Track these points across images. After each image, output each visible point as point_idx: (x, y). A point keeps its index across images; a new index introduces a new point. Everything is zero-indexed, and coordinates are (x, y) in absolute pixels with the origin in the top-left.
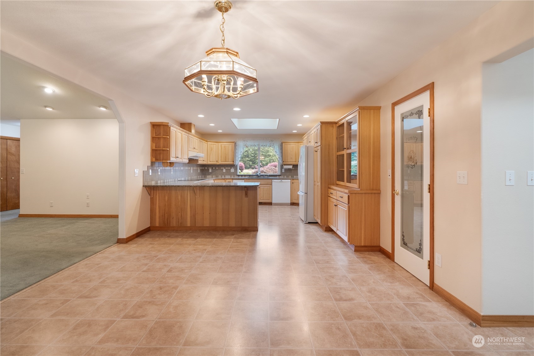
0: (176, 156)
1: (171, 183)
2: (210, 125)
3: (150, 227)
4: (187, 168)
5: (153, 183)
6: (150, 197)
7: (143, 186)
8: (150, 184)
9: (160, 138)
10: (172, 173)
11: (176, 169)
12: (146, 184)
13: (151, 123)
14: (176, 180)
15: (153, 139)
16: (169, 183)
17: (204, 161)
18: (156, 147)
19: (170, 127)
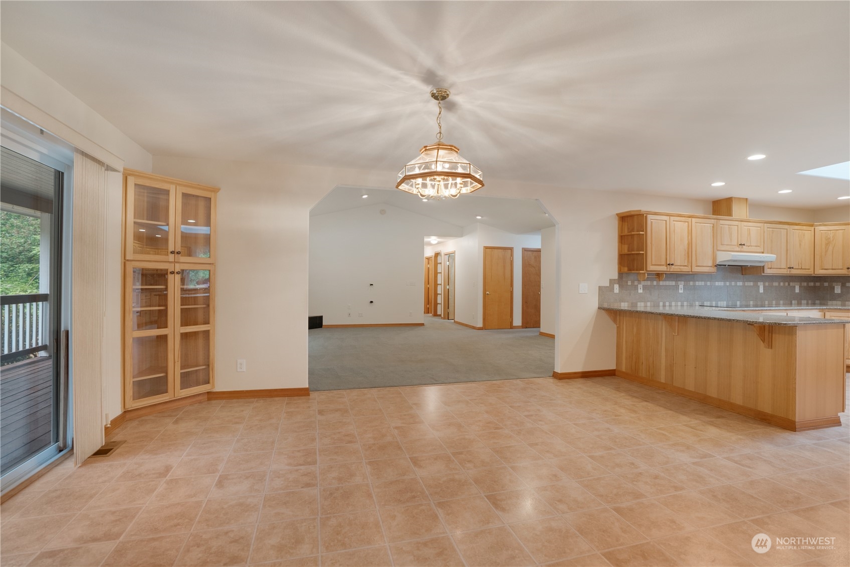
0: (668, 263)
1: (679, 308)
2: (780, 192)
3: (615, 370)
4: (740, 284)
5: (624, 306)
6: (615, 326)
7: (599, 308)
8: (615, 306)
9: (634, 235)
10: (681, 291)
11: (694, 286)
12: (606, 306)
13: (617, 214)
14: (697, 303)
15: (622, 238)
16: (673, 308)
17: (790, 268)
18: (628, 251)
19: (646, 216)
